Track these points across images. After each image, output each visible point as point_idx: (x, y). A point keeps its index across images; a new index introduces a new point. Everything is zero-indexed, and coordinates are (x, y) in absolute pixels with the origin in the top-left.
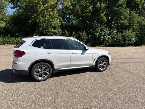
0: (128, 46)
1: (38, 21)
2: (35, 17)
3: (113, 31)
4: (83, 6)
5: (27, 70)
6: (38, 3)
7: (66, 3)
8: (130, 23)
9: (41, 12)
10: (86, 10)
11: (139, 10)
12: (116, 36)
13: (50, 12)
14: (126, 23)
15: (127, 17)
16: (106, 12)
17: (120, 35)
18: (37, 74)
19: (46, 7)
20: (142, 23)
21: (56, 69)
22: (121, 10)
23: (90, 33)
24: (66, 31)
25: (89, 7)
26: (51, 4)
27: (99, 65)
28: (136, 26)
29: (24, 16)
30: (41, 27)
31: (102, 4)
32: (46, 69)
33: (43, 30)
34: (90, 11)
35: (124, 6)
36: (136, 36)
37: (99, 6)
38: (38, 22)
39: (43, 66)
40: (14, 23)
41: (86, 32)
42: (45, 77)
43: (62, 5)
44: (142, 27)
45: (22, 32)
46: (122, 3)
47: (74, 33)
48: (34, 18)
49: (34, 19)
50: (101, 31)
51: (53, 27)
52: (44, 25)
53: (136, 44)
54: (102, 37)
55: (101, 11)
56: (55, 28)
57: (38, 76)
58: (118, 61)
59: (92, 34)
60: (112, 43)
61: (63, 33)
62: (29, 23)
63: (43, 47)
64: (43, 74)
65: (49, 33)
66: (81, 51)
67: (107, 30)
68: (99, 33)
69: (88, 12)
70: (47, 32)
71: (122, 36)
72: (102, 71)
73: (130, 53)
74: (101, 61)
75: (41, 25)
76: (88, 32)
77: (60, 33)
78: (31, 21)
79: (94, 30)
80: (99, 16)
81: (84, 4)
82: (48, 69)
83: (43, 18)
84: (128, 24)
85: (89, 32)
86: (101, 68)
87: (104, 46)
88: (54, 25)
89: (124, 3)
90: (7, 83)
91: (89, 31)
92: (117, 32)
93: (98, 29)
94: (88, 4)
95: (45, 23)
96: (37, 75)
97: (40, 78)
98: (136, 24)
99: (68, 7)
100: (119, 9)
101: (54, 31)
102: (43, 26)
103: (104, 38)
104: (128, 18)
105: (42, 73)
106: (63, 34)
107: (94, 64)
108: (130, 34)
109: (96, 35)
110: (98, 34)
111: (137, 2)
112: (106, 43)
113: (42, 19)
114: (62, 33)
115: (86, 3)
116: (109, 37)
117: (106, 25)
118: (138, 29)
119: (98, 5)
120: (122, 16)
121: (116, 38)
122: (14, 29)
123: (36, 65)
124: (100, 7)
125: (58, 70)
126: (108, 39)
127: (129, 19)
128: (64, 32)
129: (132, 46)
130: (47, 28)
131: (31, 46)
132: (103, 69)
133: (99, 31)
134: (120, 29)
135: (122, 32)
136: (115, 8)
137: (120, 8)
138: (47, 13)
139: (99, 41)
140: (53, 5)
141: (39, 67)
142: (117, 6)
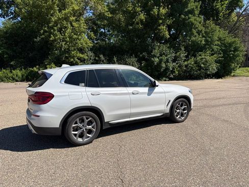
0: (206, 78)
1: (51, 39)
2: (45, 31)
3: (180, 54)
4: (130, 13)
5: (58, 126)
6: (51, 8)
7: (100, 7)
8: (206, 41)
9: (56, 23)
10: (134, 20)
11: (220, 19)
12: (186, 63)
13: (74, 24)
14: (201, 41)
15: (202, 30)
16: (169, 23)
17: (191, 61)
18: (76, 133)
19: (65, 14)
20: (225, 40)
21: (108, 122)
22: (192, 19)
23: (143, 59)
24: (101, 56)
25: (139, 14)
26: (73, 10)
27: (176, 112)
28: (216, 45)
29: (24, 29)
30: (56, 50)
31: (161, 9)
32: (90, 123)
33: (61, 55)
34: (141, 21)
35: (197, 12)
36: (216, 62)
37: (156, 13)
38: (52, 41)
39: (85, 117)
40: (6, 43)
41: (136, 57)
42: (89, 137)
43: (92, 11)
44: (226, 46)
45: (22, 60)
46: (192, 7)
47: (115, 59)
48: (43, 34)
49: (43, 36)
50: (161, 55)
51: (78, 50)
52: (62, 46)
53: (218, 75)
54: (164, 65)
55: (161, 21)
56: (81, 50)
57: (78, 136)
58: (199, 105)
59: (146, 60)
60: (179, 74)
61: (97, 58)
62: (34, 42)
63: (83, 84)
64: (85, 132)
65: (72, 60)
66: (146, 90)
67: (170, 53)
68: (158, 58)
69: (138, 23)
70: (68, 59)
71: (196, 62)
72: (180, 122)
73: (212, 90)
74: (179, 104)
75: (58, 45)
76: (139, 57)
77: (91, 59)
78: (38, 39)
79: (150, 52)
80: (157, 29)
81: (130, 9)
82: (94, 123)
83: (61, 33)
84: (203, 42)
85: (141, 57)
86: (179, 116)
87: (167, 79)
88: (80, 46)
89: (197, 7)
90: (20, 153)
91: (141, 55)
92: (187, 57)
93: (156, 52)
94: (138, 9)
95: (64, 43)
96: (75, 135)
97: (80, 140)
98: (216, 43)
99: (104, 15)
100: (189, 18)
101: (81, 55)
102: (61, 48)
103: (167, 66)
104: (203, 32)
105: (83, 131)
106: (97, 61)
107: (167, 110)
108: (208, 58)
109: (153, 62)
110: (157, 60)
111: (216, 6)
112: (169, 75)
113: (59, 36)
114: (95, 59)
115: (134, 8)
116: (174, 64)
117: (168, 45)
118: (220, 50)
119: (155, 10)
120: (193, 30)
121: (186, 66)
122: (7, 54)
123: (73, 116)
124: (158, 14)
125: (111, 124)
126: (173, 68)
127: (204, 35)
128: (99, 57)
129: (211, 78)
130: (68, 51)
131: (63, 83)
132: (183, 118)
133: (158, 55)
134: (192, 50)
135: (195, 56)
136: (183, 16)
137: (190, 15)
138: (67, 24)
139: (158, 71)
140: (77, 11)
141: (78, 119)
142: (186, 12)
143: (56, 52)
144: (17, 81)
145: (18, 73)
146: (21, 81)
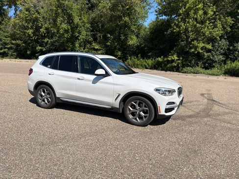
5: (33, 91)
21: (59, 98)
30: (182, 41)
32: (48, 94)
39: (45, 89)
61: (231, 48)
65: (193, 50)
74: (135, 103)
77: (222, 49)
78: (169, 32)
101: (201, 45)
125: (61, 100)
131: (41, 64)
143: (182, 43)
144: (147, 68)
145: (150, 62)
146: (150, 69)
